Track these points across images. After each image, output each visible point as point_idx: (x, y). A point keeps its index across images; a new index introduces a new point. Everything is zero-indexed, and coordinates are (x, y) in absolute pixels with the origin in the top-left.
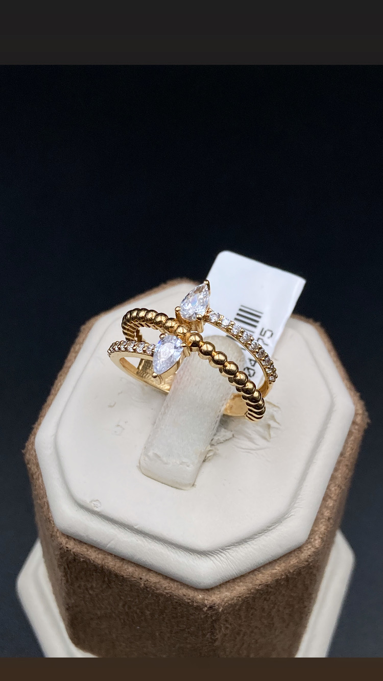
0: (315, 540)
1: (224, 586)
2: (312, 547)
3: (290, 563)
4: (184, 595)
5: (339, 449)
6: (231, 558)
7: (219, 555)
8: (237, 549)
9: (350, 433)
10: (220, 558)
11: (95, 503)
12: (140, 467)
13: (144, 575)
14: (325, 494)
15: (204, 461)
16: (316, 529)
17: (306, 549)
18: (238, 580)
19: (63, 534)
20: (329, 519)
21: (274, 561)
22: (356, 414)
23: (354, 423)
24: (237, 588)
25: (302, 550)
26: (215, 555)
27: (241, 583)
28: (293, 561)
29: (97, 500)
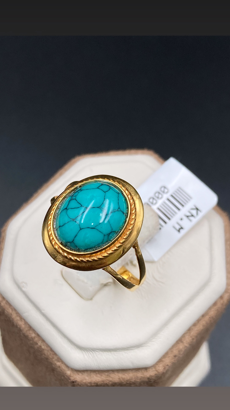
0: (159, 367)
2: (156, 371)
3: (136, 375)
4: (59, 367)
6: (96, 357)
7: (88, 352)
8: (101, 352)
9: (215, 304)
10: (89, 355)
11: (24, 284)
13: (40, 342)
15: (105, 285)
16: (163, 360)
17: (151, 370)
18: (97, 372)
20: (175, 356)
22: (226, 291)
23: (221, 297)
24: (95, 377)
25: (148, 370)
26: (87, 352)
27: (98, 375)
28: (140, 375)
29: (26, 283)
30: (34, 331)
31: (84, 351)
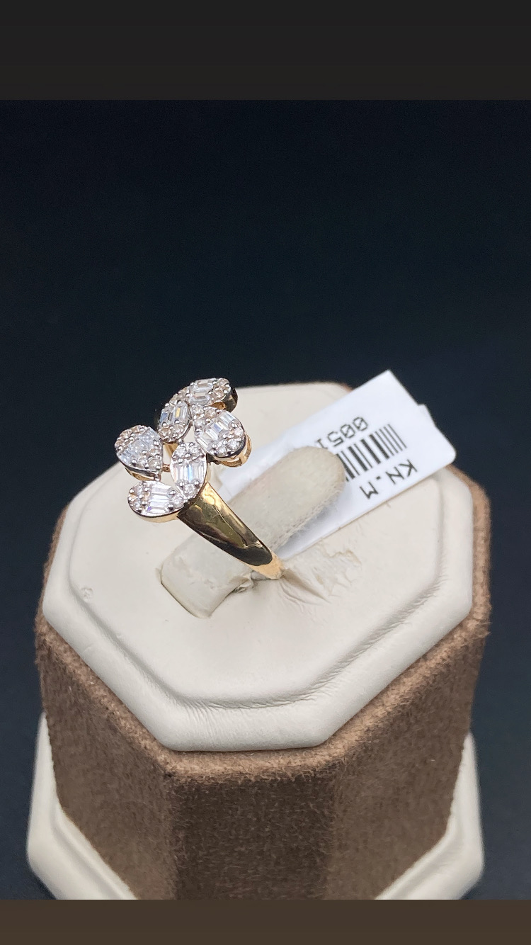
0: (336, 748)
1: (195, 755)
3: (290, 762)
4: (145, 748)
5: (423, 649)
6: (214, 721)
7: (199, 710)
8: (224, 711)
9: (448, 636)
10: (199, 715)
11: (88, 592)
12: (160, 572)
13: (113, 705)
14: (376, 698)
15: (234, 591)
16: (345, 735)
17: (321, 754)
18: (216, 757)
19: (48, 624)
20: (368, 730)
21: (272, 751)
22: (470, 616)
23: (461, 625)
24: (212, 765)
25: (314, 753)
26: (194, 708)
27: (218, 762)
28: (297, 761)
29: (90, 589)
30: (103, 683)
31: (190, 707)
